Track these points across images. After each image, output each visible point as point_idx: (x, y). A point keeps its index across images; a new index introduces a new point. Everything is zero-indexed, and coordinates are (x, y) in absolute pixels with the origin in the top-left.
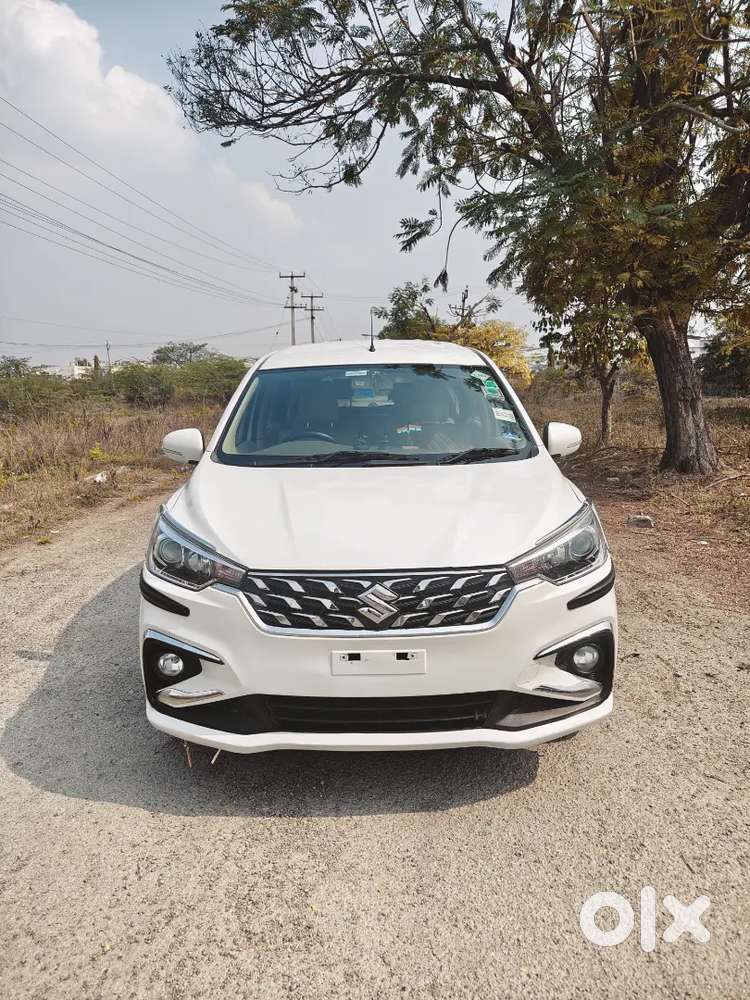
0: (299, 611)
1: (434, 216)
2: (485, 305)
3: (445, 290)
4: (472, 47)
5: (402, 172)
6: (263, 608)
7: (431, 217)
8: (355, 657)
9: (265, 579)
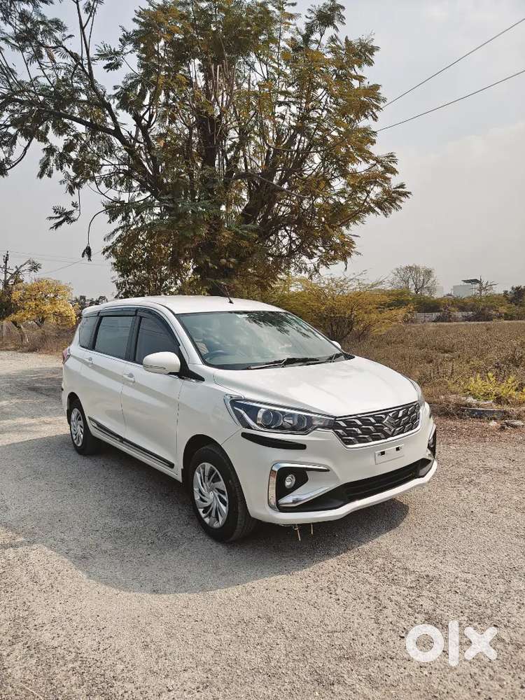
0: (360, 434)
1: (75, 208)
2: (28, 266)
3: (89, 259)
4: (96, 104)
5: (41, 175)
6: (344, 436)
7: (73, 208)
8: (383, 453)
9: (344, 421)
